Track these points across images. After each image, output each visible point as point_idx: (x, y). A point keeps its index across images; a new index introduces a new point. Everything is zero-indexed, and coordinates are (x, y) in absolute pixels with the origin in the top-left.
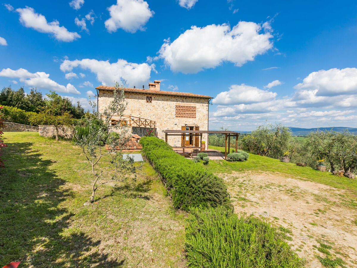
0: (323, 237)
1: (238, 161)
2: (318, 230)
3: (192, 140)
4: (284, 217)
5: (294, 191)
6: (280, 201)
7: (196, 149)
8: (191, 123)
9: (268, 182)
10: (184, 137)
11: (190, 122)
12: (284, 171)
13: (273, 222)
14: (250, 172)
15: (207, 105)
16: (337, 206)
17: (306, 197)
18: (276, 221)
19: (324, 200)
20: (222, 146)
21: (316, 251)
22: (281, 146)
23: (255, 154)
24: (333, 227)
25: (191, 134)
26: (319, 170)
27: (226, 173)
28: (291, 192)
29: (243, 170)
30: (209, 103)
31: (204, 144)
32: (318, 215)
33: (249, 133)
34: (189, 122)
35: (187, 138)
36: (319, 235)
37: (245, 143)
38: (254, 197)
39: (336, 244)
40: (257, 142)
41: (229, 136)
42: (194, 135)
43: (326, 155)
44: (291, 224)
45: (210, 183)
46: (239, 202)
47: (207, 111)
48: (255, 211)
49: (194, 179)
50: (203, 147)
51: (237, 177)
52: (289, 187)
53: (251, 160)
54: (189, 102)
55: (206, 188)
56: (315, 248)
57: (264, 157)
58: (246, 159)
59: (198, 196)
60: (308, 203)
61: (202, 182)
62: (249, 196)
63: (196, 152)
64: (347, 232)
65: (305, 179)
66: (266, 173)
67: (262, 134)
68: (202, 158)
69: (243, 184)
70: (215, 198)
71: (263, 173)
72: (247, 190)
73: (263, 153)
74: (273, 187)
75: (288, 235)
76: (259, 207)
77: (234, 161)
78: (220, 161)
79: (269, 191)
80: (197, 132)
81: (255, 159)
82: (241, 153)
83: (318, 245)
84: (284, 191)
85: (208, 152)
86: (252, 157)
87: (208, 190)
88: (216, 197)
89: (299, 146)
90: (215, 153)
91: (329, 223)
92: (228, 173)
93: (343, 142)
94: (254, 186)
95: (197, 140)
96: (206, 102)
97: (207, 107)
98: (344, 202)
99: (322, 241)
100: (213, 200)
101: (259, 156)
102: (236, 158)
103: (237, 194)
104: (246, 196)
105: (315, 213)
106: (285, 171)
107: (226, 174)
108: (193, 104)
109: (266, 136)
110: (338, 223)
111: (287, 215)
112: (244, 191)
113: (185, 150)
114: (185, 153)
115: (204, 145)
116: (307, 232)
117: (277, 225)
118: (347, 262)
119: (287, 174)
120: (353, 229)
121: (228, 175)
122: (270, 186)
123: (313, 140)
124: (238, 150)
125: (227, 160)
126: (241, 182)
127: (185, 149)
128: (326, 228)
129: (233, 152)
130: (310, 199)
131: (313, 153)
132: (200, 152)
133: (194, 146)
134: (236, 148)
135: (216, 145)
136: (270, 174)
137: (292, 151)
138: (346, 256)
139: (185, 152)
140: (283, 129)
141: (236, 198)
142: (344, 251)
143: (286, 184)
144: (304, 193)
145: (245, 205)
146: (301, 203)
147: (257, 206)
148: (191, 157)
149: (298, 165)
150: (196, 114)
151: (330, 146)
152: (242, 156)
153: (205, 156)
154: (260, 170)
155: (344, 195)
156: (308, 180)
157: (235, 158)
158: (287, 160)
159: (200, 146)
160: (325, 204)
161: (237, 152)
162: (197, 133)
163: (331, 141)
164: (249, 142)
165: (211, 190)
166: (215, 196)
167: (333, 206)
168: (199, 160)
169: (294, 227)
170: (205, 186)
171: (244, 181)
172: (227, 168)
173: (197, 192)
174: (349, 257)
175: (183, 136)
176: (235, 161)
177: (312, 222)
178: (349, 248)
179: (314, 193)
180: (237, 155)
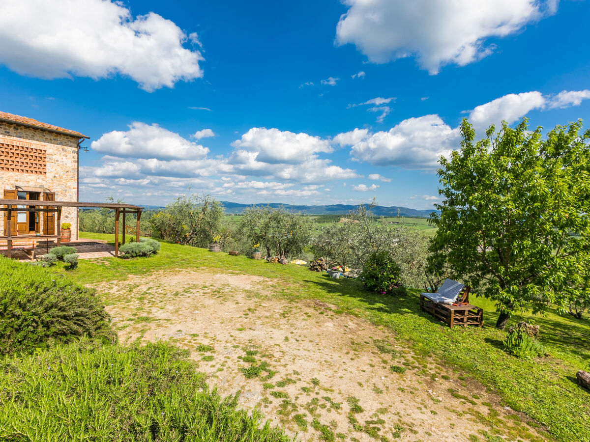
0: (250, 343)
1: (140, 256)
2: (245, 336)
3: (37, 221)
4: (206, 331)
5: (223, 291)
6: (203, 310)
7: (46, 240)
8: (32, 184)
9: (189, 284)
10: (10, 214)
11: (30, 182)
12: (212, 264)
13: (189, 342)
14: (161, 272)
15: (76, 150)
16: (269, 299)
17: (236, 296)
18: (194, 340)
19: (256, 296)
20: (110, 232)
21: (242, 362)
22: (211, 228)
23: (171, 243)
24: (261, 326)
25: (31, 207)
26: (254, 258)
27: (115, 280)
28: (219, 292)
29: (148, 270)
30: (78, 146)
31: (69, 229)
32: (247, 316)
33: (163, 209)
34: (28, 182)
35: (22, 218)
36: (246, 341)
37: (155, 225)
38: (164, 312)
39: (263, 346)
40: (174, 224)
41: (124, 212)
42: (40, 210)
43: (262, 238)
44: (214, 337)
45: (65, 299)
46: (137, 326)
47: (75, 161)
48: (163, 333)
49: (19, 299)
50: (66, 235)
51: (137, 284)
52: (217, 286)
53: (165, 253)
54: (27, 138)
55: (54, 311)
56: (240, 360)
57: (186, 246)
58: (155, 253)
59: (33, 332)
60: (237, 303)
61: (42, 302)
62: (157, 313)
63: (46, 246)
64: (275, 328)
65: (237, 272)
66: (187, 272)
67: (183, 210)
68: (61, 258)
69: (147, 293)
70: (75, 327)
71: (181, 271)
72: (154, 302)
73: (185, 240)
74: (194, 291)
75: (208, 354)
76: (169, 325)
77: (132, 257)
78: (105, 259)
79: (189, 297)
80: (49, 203)
81: (171, 251)
82: (147, 243)
83: (244, 354)
84: (209, 293)
85: (77, 244)
86: (165, 248)
87: (58, 316)
88: (79, 325)
89: (234, 228)
90: (94, 246)
91: (259, 322)
92: (120, 281)
93: (279, 221)
94: (165, 295)
95: (48, 221)
96: (72, 144)
97: (76, 155)
98: (275, 294)
99: (249, 347)
100: (71, 333)
101: (179, 245)
102: (137, 251)
103: (133, 313)
104: (151, 313)
105: (244, 314)
106: (214, 265)
107: (115, 282)
108: (38, 142)
109: (189, 213)
110: (267, 320)
111: (211, 327)
112: (146, 307)
113: (14, 243)
114: (15, 249)
115: (67, 230)
116: (233, 342)
117: (195, 345)
118: (271, 363)
119: (215, 269)
120: (281, 323)
121: (120, 282)
122: (190, 290)
123: (249, 218)
124: (141, 238)
125: (118, 257)
126: (143, 292)
127: (13, 240)
128: (255, 330)
129: (132, 240)
130: (240, 297)
131: (249, 236)
132: (56, 245)
133: (42, 233)
134: (138, 234)
135: (99, 231)
136: (192, 272)
137: (225, 237)
138: (271, 356)
139: (14, 247)
140: (214, 203)
141: (132, 320)
142: (270, 351)
143: (213, 283)
144: (235, 290)
145: (148, 328)
146: (230, 305)
147: (167, 325)
148: (32, 257)
149: (231, 254)
150: (45, 165)
151: (267, 226)
152: (148, 247)
153: (68, 254)
154: (177, 267)
155: (276, 285)
156: (240, 273)
157: (135, 252)
158: (217, 248)
159: (56, 234)
160: (257, 300)
161: (138, 240)
162: (48, 206)
163: (268, 220)
164: (163, 223)
165: (65, 313)
166: (75, 323)
167: (264, 301)
168: (54, 263)
169: (218, 341)
170: (51, 307)
171: (150, 288)
172: (117, 272)
173: (28, 326)
174: (274, 357)
175: (7, 213)
176: (136, 257)
177: (241, 327)
178: (275, 346)
179: (246, 289)
180: (138, 246)
